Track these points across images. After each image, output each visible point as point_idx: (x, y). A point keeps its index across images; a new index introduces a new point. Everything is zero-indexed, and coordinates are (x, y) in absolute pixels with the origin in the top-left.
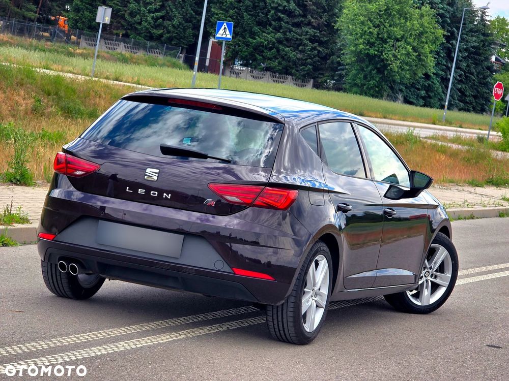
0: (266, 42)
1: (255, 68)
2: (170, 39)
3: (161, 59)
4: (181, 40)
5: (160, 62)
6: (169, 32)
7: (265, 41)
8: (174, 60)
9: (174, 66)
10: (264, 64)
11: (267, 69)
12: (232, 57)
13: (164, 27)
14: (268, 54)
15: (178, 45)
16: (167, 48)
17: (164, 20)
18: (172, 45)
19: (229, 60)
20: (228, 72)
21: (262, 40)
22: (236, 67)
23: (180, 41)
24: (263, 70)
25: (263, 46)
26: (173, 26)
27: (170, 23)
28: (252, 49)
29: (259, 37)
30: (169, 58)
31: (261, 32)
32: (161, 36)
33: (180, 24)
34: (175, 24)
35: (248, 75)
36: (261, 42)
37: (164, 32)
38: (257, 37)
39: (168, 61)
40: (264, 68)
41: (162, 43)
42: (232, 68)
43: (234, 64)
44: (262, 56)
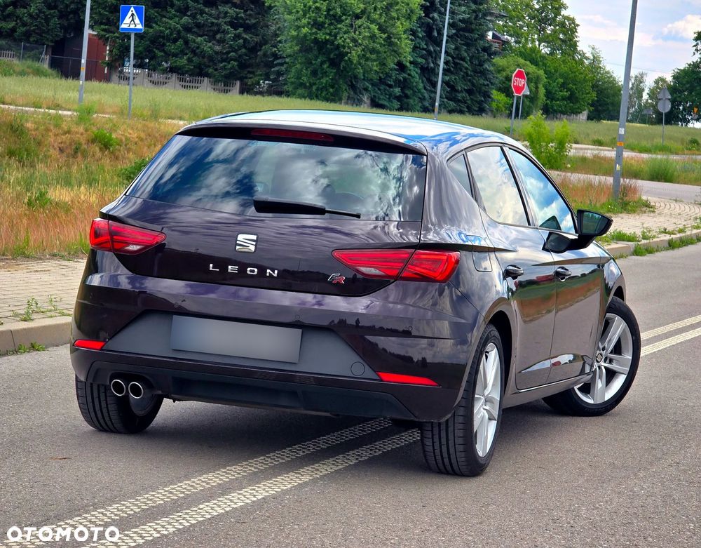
0: (167, 31)
1: (154, 70)
2: (27, 35)
3: (18, 66)
4: (44, 35)
5: (17, 69)
6: (24, 25)
7: (166, 29)
8: (37, 65)
9: (38, 73)
10: (166, 62)
11: (172, 70)
12: (120, 57)
13: (17, 17)
14: (172, 48)
15: (39, 43)
16: (25, 48)
17: (15, 7)
18: (31, 43)
19: (116, 60)
20: (115, 77)
21: (161, 28)
22: (126, 70)
23: (42, 36)
24: (165, 71)
25: (163, 37)
26: (31, 16)
27: (25, 11)
28: (148, 42)
29: (157, 24)
30: (29, 62)
31: (159, 17)
32: (13, 30)
33: (40, 11)
34: (33, 12)
35: (146, 80)
36: (161, 32)
37: (17, 24)
38: (154, 25)
39: (28, 67)
40: (167, 68)
41: (17, 41)
42: (121, 72)
43: (123, 65)
44: (163, 51)
